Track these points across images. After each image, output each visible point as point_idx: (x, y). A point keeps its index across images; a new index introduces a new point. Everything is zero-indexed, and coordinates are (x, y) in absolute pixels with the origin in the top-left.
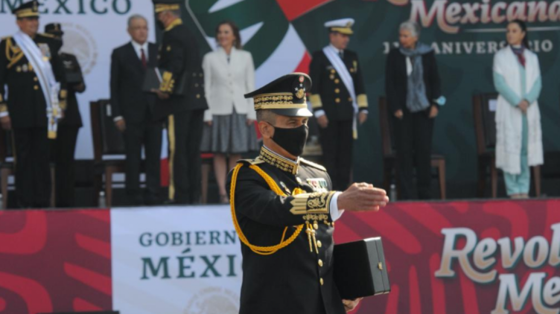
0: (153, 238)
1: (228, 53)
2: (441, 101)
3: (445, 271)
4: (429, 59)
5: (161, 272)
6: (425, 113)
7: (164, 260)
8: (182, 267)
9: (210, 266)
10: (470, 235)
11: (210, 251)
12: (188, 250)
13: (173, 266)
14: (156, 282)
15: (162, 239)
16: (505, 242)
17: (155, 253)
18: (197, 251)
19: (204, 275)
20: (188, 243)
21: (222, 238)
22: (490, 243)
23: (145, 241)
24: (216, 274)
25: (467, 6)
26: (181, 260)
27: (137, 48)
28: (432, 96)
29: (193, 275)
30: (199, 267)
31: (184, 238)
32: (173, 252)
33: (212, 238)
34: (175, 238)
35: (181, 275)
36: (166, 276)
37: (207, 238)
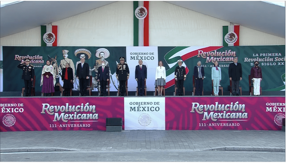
0: (132, 103)
1: (161, 67)
2: (205, 77)
3: (192, 111)
4: (202, 68)
5: (134, 110)
6: (201, 78)
7: (135, 108)
8: (138, 109)
9: (144, 109)
10: (198, 104)
11: (144, 106)
12: (139, 106)
13: (136, 109)
14: (133, 112)
15: (134, 103)
16: (205, 106)
17: (133, 106)
18: (141, 106)
19: (143, 111)
20: (139, 104)
21: (146, 104)
22: (202, 106)
23: (131, 104)
24: (145, 111)
25: (217, 58)
26: (138, 107)
27: (140, 65)
28: (203, 76)
29: (140, 111)
30: (142, 109)
31: (139, 103)
32: (136, 106)
33: (144, 103)
34: (137, 103)
35: (138, 111)
36: (135, 111)
37: (143, 103)
